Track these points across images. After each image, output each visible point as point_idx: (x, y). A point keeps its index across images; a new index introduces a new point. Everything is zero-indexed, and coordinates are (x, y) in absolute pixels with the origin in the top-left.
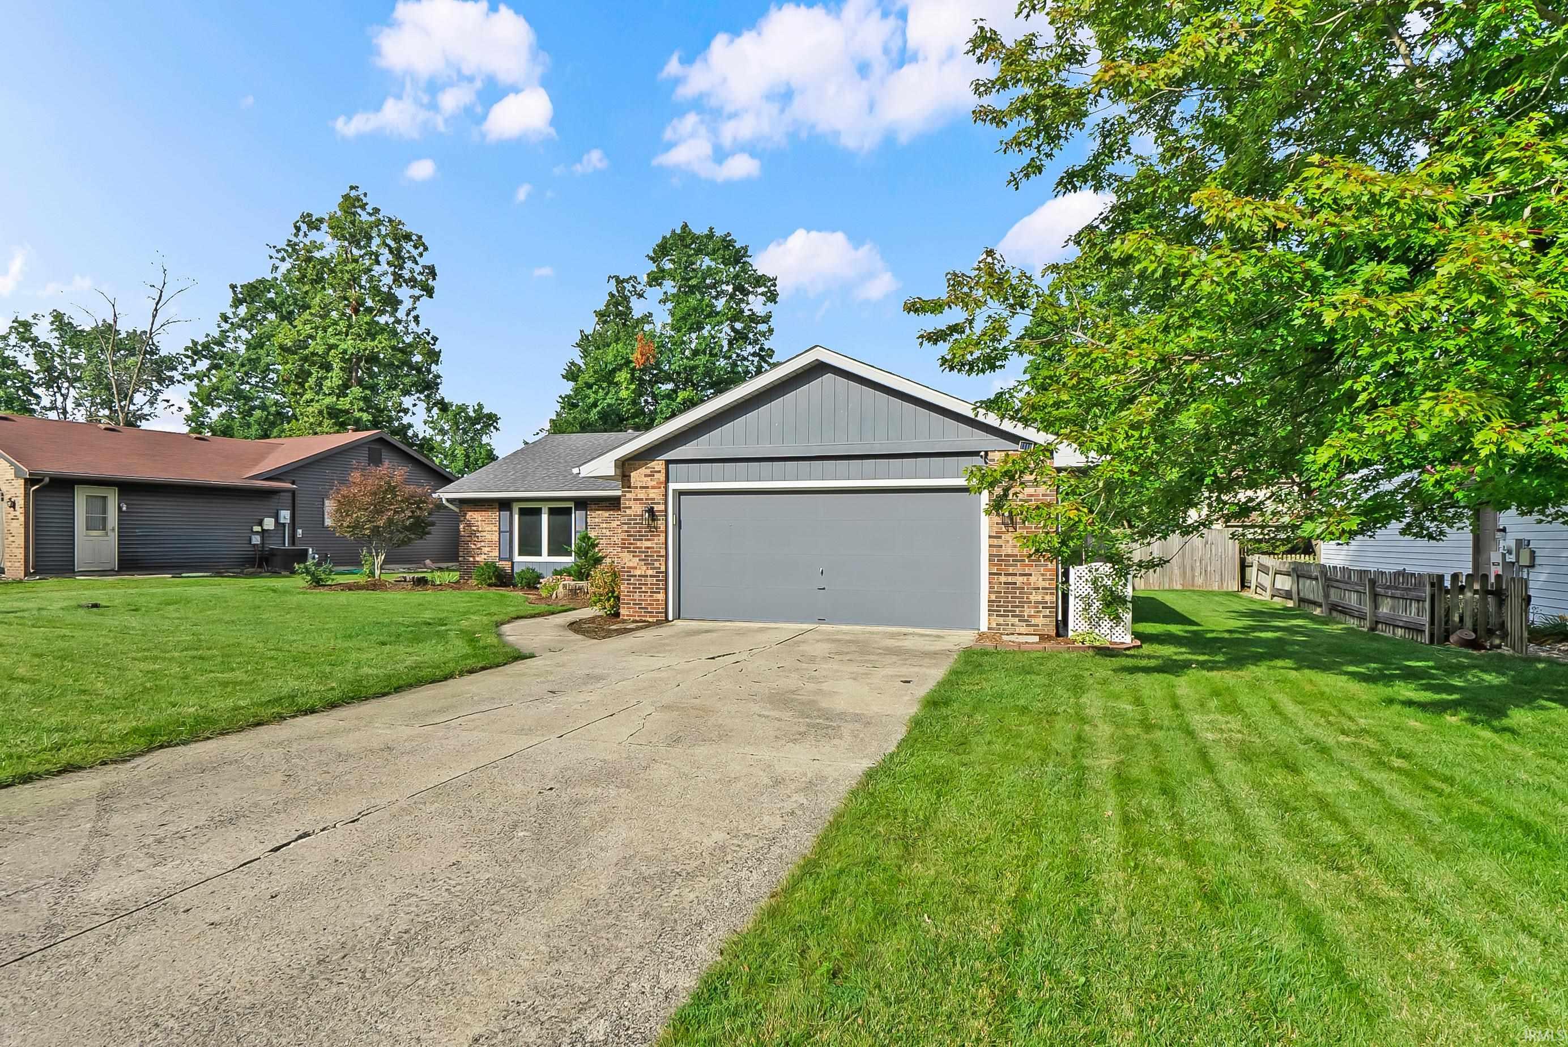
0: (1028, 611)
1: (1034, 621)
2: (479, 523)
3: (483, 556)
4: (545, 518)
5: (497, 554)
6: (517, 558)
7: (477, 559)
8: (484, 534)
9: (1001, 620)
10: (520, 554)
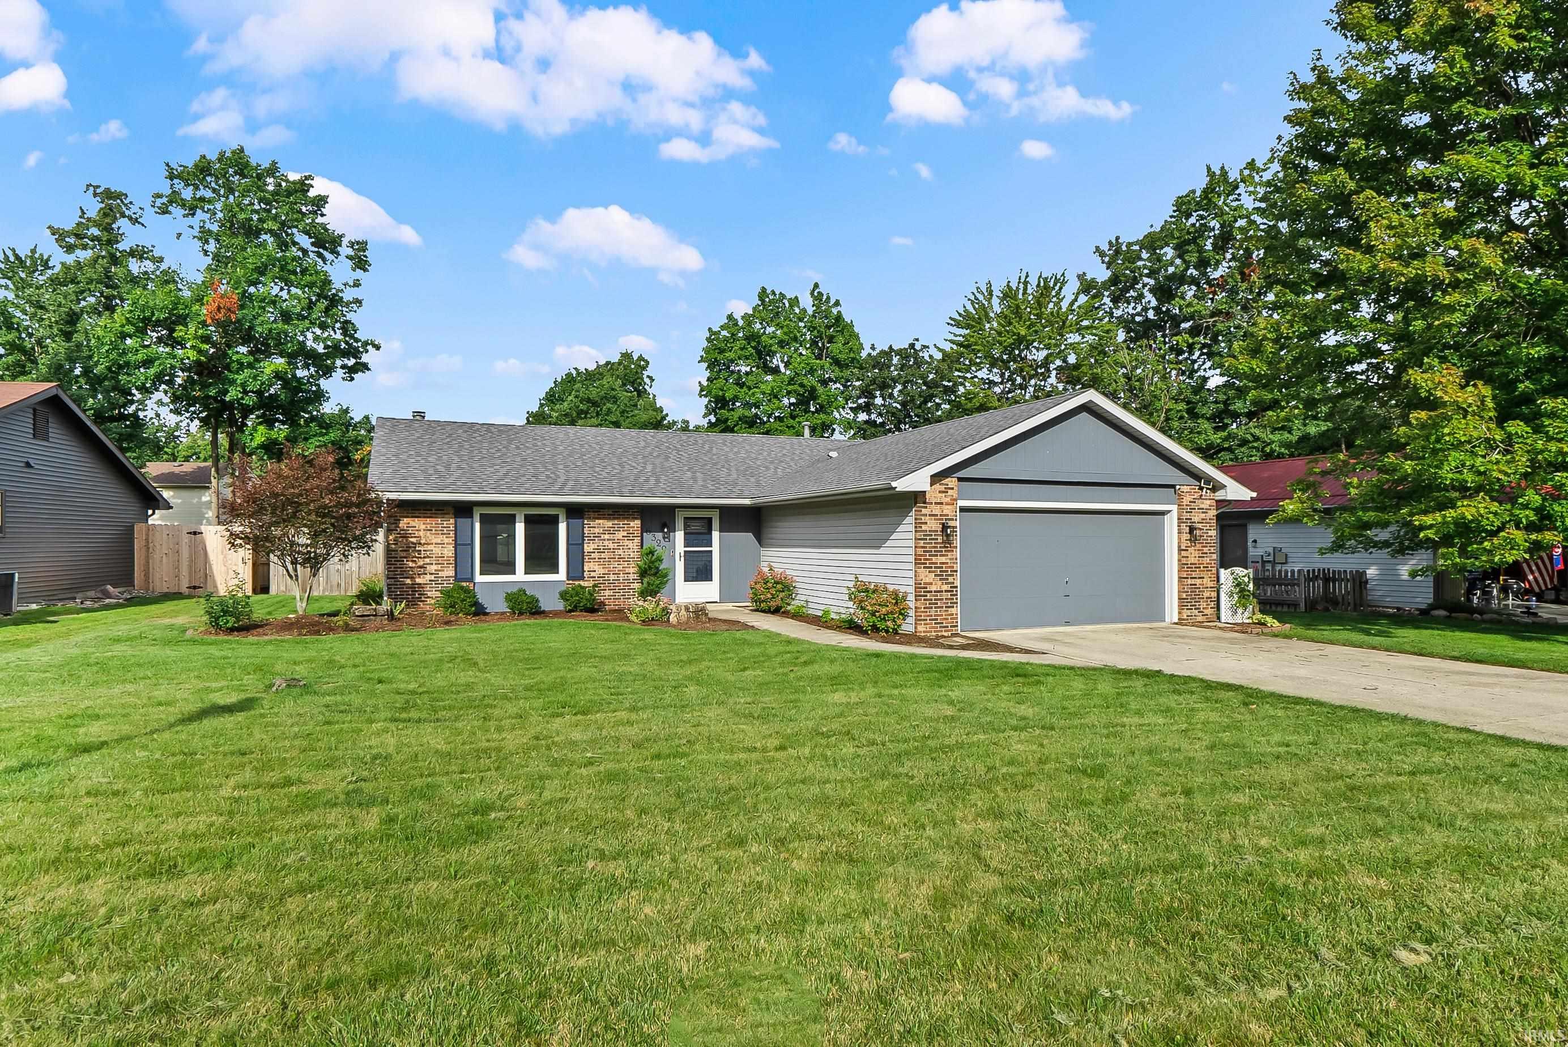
0: (1203, 605)
1: (1206, 612)
2: (421, 533)
3: (428, 577)
4: (520, 528)
5: (452, 573)
6: (479, 578)
7: (418, 580)
8: (429, 547)
9: (1189, 612)
10: (481, 574)
